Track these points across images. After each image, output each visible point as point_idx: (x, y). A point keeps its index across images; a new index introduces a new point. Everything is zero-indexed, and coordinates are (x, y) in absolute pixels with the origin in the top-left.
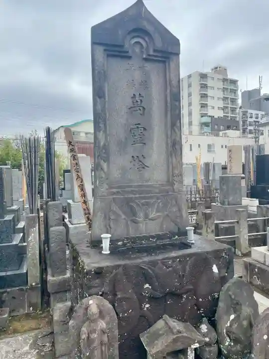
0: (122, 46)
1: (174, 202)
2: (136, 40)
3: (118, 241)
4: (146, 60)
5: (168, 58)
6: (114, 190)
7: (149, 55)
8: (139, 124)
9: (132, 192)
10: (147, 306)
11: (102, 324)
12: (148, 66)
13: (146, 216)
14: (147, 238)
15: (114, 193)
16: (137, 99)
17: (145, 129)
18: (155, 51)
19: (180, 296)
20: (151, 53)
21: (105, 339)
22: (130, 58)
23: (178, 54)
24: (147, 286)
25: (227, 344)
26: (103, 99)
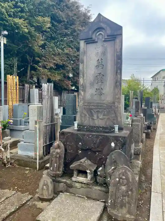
0: (91, 38)
1: (113, 112)
2: (99, 33)
3: (85, 126)
4: (104, 41)
5: (116, 37)
6: (86, 104)
7: (105, 39)
8: (101, 73)
9: (93, 106)
10: (80, 152)
11: (58, 151)
12: (106, 44)
13: (98, 117)
14: (98, 127)
15: (85, 106)
16: (100, 61)
17: (103, 75)
18: (107, 36)
19: (95, 152)
20: (106, 37)
21: (58, 156)
22: (97, 42)
23: (121, 34)
24: (80, 143)
25: (108, 180)
26: (83, 64)
